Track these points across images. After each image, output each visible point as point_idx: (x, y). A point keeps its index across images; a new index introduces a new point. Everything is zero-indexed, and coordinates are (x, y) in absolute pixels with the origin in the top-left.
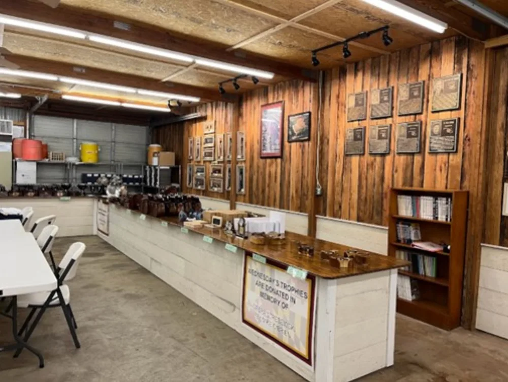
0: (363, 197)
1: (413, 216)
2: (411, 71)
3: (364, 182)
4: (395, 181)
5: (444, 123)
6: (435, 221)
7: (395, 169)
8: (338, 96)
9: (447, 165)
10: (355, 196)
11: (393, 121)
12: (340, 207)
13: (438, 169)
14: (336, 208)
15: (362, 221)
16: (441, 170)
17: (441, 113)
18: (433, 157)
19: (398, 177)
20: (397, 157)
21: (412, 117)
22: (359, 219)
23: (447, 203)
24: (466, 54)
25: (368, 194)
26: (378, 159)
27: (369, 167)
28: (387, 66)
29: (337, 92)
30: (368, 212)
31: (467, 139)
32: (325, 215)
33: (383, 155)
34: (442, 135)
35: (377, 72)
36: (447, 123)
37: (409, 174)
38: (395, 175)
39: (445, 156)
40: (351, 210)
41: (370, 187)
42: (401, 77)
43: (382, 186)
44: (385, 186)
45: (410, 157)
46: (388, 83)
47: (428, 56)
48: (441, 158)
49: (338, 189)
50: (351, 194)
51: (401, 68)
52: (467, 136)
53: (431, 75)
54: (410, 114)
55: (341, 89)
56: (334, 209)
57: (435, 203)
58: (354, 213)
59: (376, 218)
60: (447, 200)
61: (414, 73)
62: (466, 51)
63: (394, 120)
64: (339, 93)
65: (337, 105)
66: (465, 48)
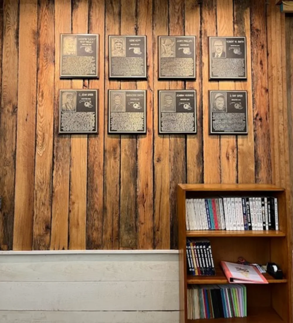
0: (98, 206)
1: (210, 229)
2: (174, 20)
3: (99, 181)
4: (158, 176)
5: (231, 96)
6: (248, 233)
7: (156, 157)
8: (37, 34)
9: (235, 151)
10: (81, 206)
11: (149, 87)
12: (48, 228)
13: (223, 156)
14: (38, 229)
15: (97, 247)
16: (228, 158)
17: (221, 83)
18: (216, 140)
19: (162, 170)
20: (158, 139)
21: (180, 83)
22: (91, 244)
23: (263, 205)
24: (248, 15)
25: (108, 199)
26: (125, 142)
27: (107, 156)
28: (134, 5)
29: (35, 27)
30: (109, 230)
31: (258, 118)
32: (10, 248)
33: (134, 136)
34: (229, 111)
35: (116, 10)
36: (235, 96)
37: (180, 164)
38: (158, 168)
39: (232, 139)
40: (74, 231)
41: (111, 188)
42: (158, 26)
43: (135, 184)
44: (140, 184)
45: (180, 141)
46: (136, 30)
47: (196, 6)
48: (227, 142)
49: (42, 195)
50: (72, 203)
51: (157, 12)
52: (257, 115)
53: (203, 32)
54: (176, 80)
55: (43, 24)
56: (32, 234)
57: (244, 206)
58: (80, 235)
59: (125, 237)
60: (263, 200)
61: (178, 23)
62: (248, 11)
63: (151, 84)
64: (39, 29)
65: (34, 48)
66: (246, 8)
